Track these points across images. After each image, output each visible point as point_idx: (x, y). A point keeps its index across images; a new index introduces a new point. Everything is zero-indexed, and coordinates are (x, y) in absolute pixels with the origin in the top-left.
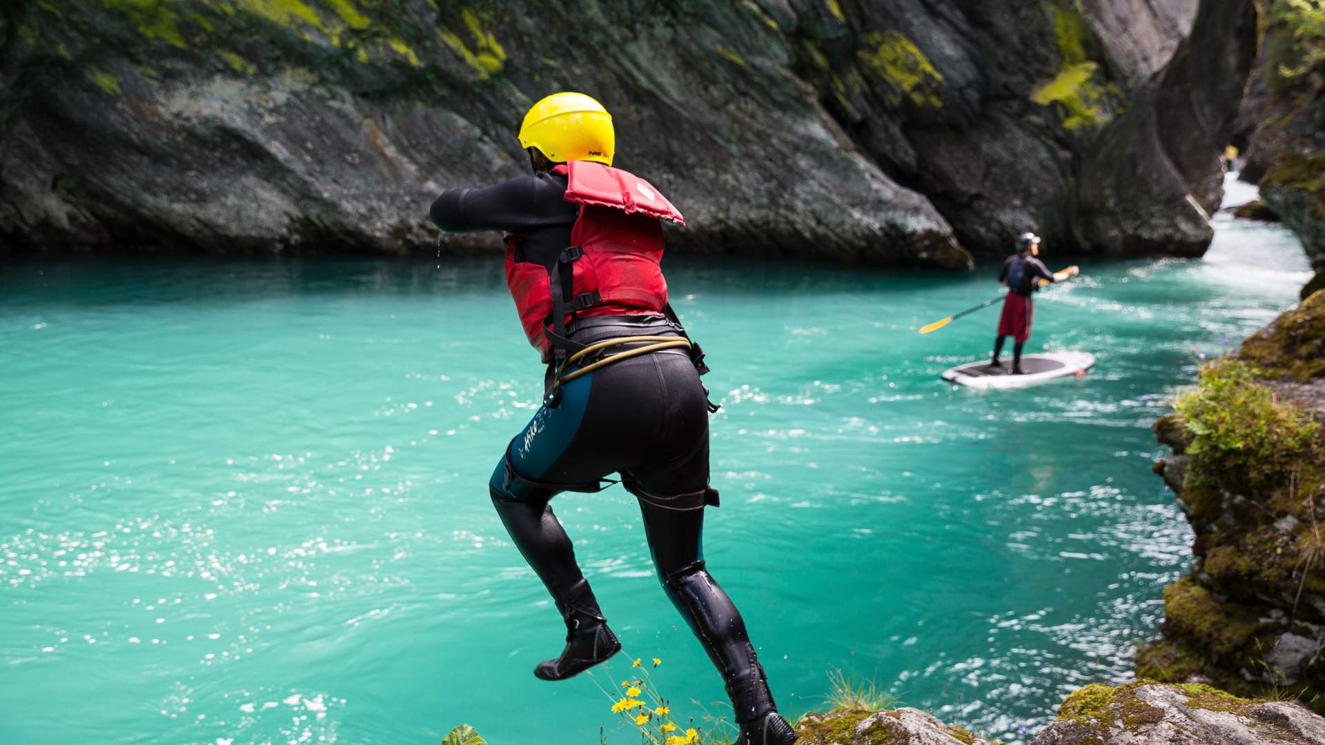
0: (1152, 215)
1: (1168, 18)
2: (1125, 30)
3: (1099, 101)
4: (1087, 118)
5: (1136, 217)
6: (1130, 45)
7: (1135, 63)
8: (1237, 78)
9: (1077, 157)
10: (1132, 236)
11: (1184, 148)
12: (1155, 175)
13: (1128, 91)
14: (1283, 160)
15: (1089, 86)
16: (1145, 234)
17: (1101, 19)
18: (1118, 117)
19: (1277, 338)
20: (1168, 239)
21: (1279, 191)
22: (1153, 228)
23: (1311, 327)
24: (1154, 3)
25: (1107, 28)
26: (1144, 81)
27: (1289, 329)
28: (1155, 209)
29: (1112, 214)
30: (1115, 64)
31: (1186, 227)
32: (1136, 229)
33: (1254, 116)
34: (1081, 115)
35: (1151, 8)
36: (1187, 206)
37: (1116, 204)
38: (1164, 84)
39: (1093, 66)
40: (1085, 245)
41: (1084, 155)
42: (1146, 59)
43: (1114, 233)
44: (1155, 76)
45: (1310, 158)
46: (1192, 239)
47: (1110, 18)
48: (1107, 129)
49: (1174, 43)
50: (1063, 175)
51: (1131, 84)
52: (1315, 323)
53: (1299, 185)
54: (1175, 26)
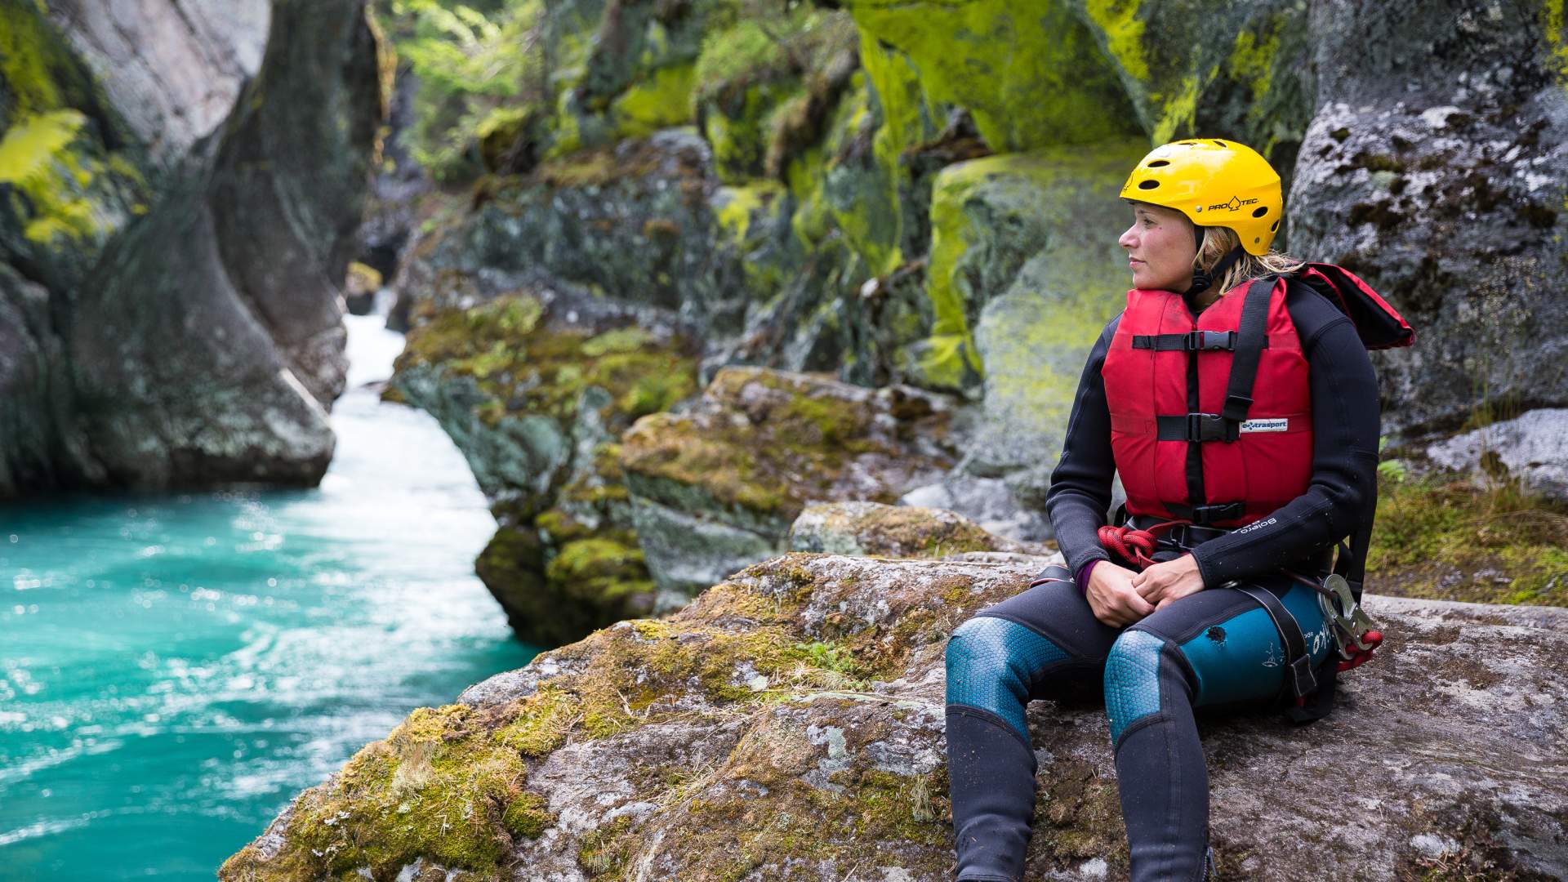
0: (220, 409)
1: (215, 38)
2: (135, 52)
3: (94, 188)
4: (73, 221)
5: (191, 413)
6: (146, 84)
7: (160, 117)
8: (353, 155)
9: (59, 297)
10: (183, 450)
11: (271, 281)
12: (220, 333)
13: (151, 172)
14: (430, 316)
15: (70, 157)
16: (211, 446)
17: (85, 29)
18: (135, 221)
19: (287, 860)
20: (255, 453)
21: (426, 375)
22: (225, 433)
23: (352, 836)
24: (185, 3)
25: (99, 46)
26: (180, 153)
27: (310, 840)
28: (224, 396)
29: (142, 407)
30: (122, 119)
31: (285, 430)
32: (192, 436)
33: (405, 213)
34: (61, 215)
35: (182, 15)
36: (281, 390)
37: (149, 390)
38: (221, 161)
39: (77, 119)
40: (93, 471)
41: (73, 294)
42: (179, 112)
43: (150, 444)
44: (200, 146)
45: (473, 314)
46: (298, 452)
47: (103, 27)
48: (115, 243)
49: (232, 86)
50: (33, 331)
51: (155, 158)
52: (359, 828)
53: (459, 364)
54: (230, 54)
